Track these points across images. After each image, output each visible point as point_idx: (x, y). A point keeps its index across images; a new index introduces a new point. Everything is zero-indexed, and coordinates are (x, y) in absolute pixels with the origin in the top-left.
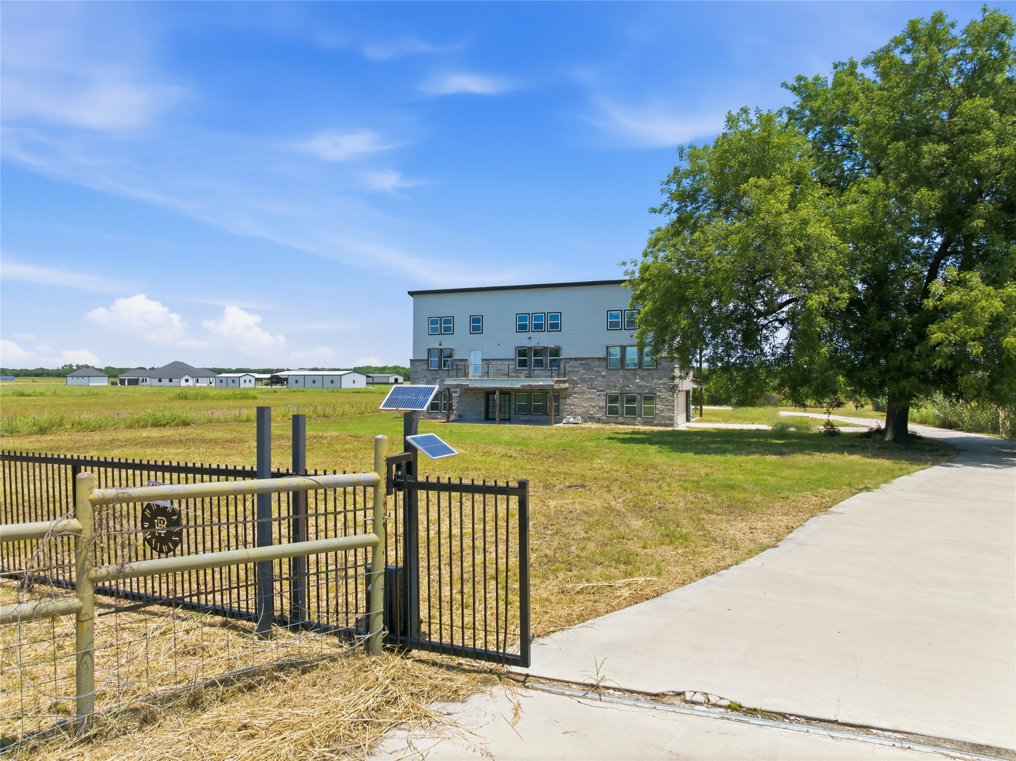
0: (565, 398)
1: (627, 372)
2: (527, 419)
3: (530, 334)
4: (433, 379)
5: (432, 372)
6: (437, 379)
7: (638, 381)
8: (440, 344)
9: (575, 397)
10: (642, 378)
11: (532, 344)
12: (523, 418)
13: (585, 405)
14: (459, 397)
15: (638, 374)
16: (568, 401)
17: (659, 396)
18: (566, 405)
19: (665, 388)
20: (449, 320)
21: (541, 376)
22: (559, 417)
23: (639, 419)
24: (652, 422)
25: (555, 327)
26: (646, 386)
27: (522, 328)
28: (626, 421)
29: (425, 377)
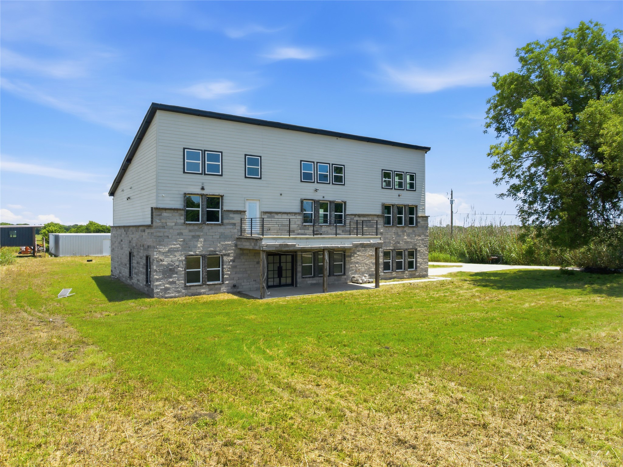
0: (350, 256)
1: (398, 229)
2: (314, 282)
3: (316, 186)
4: (194, 237)
5: (191, 228)
6: (199, 237)
7: (405, 237)
8: (203, 189)
9: (359, 255)
10: (408, 235)
11: (318, 197)
12: (310, 281)
13: (367, 262)
14: (233, 261)
15: (405, 231)
16: (353, 259)
17: (419, 251)
18: (351, 263)
19: (423, 244)
20: (216, 156)
21: (328, 234)
22: (345, 277)
23: (407, 272)
24: (415, 275)
25: (339, 180)
26: (411, 242)
27: (306, 178)
28: (398, 275)
29: (180, 234)
